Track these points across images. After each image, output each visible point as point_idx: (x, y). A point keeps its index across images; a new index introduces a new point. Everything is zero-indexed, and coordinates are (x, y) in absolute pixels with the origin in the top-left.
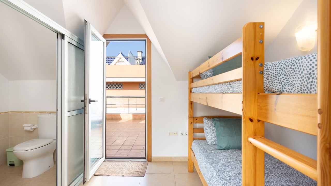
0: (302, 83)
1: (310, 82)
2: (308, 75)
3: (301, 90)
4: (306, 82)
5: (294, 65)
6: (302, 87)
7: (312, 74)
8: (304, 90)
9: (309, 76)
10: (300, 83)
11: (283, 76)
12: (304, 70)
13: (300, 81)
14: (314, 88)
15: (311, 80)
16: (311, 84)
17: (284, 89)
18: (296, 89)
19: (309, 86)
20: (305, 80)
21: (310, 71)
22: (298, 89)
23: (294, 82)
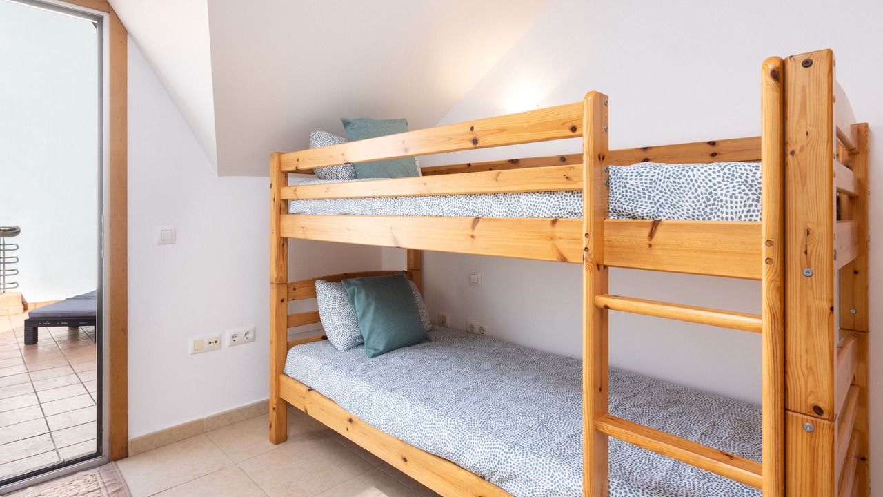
0: (696, 205)
1: (710, 205)
2: (707, 195)
3: (693, 216)
4: (703, 205)
5: (680, 179)
6: (696, 211)
7: (713, 195)
8: (698, 215)
9: (709, 197)
10: (693, 205)
11: (658, 192)
12: (699, 187)
13: (693, 202)
14: (716, 213)
15: (712, 202)
16: (711, 207)
17: (659, 213)
18: (685, 213)
19: (708, 210)
20: (701, 202)
21: (710, 190)
22: (688, 213)
23: (681, 203)
